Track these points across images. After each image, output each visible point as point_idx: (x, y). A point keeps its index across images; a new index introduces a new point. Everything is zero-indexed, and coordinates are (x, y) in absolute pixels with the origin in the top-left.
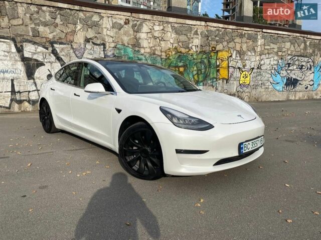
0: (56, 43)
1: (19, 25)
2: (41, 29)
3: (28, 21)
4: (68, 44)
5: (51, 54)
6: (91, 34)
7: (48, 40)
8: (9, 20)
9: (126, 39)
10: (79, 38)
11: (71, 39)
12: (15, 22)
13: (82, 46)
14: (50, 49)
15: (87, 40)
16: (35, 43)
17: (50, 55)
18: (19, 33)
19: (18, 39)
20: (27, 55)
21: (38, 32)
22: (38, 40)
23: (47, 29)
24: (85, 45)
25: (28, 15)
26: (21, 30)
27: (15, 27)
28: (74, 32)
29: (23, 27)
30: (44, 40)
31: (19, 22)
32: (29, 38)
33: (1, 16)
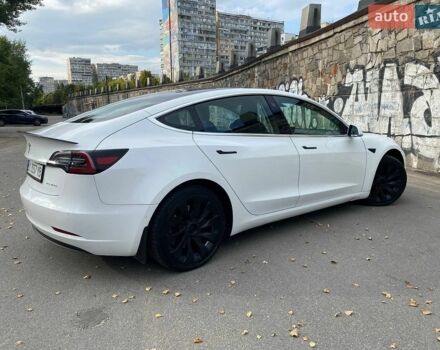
1: (404, 39)
2: (425, 35)
5: (434, 75)
7: (432, 51)
8: (396, 34)
12: (401, 36)
14: (433, 66)
16: (417, 61)
17: (431, 77)
18: (404, 50)
19: (401, 60)
20: (407, 81)
21: (422, 42)
22: (420, 55)
23: (432, 35)
26: (405, 46)
27: (401, 43)
29: (407, 40)
30: (427, 53)
31: (404, 34)
32: (411, 55)
33: (390, 32)
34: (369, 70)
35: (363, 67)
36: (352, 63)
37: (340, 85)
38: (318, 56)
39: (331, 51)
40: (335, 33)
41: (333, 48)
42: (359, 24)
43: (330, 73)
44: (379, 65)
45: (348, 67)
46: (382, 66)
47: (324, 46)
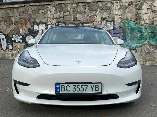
0: (85, 23)
1: (68, 15)
2: (78, 16)
3: (72, 12)
4: (91, 23)
6: (105, 15)
7: (81, 22)
8: (64, 13)
9: (129, 15)
10: (98, 19)
11: (93, 19)
12: (66, 14)
13: (100, 23)
15: (103, 19)
18: (68, 19)
19: (67, 23)
21: (76, 18)
22: (76, 22)
23: (81, 16)
24: (102, 22)
25: (72, 9)
26: (68, 18)
27: (66, 17)
28: (95, 15)
29: (69, 16)
30: (79, 22)
31: (68, 13)
32: (72, 22)
33: (60, 12)
34: (49, 25)
35: (45, 23)
36: (38, 21)
37: (29, 30)
38: (11, 14)
39: (22, 14)
40: (25, 6)
41: (23, 12)
42: (41, 5)
43: (22, 24)
44: (55, 24)
45: (35, 22)
46: (57, 24)
47: (15, 10)
